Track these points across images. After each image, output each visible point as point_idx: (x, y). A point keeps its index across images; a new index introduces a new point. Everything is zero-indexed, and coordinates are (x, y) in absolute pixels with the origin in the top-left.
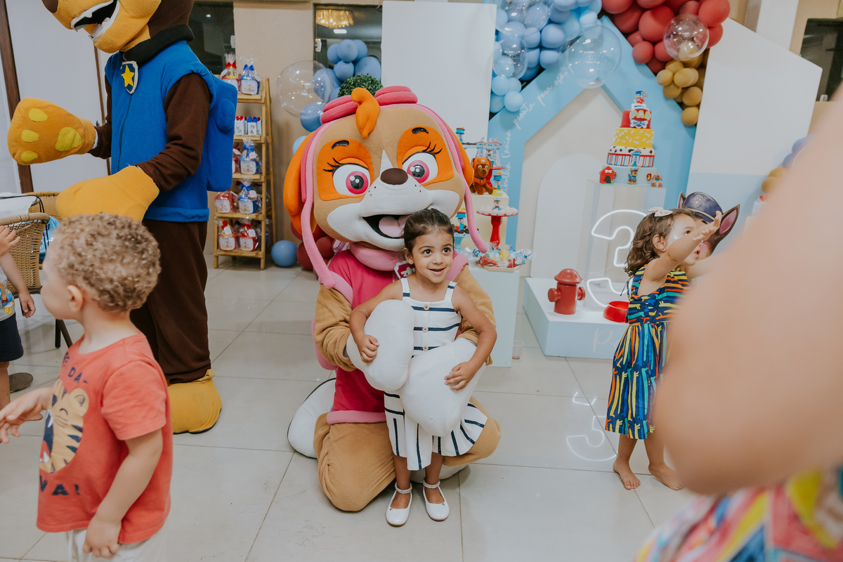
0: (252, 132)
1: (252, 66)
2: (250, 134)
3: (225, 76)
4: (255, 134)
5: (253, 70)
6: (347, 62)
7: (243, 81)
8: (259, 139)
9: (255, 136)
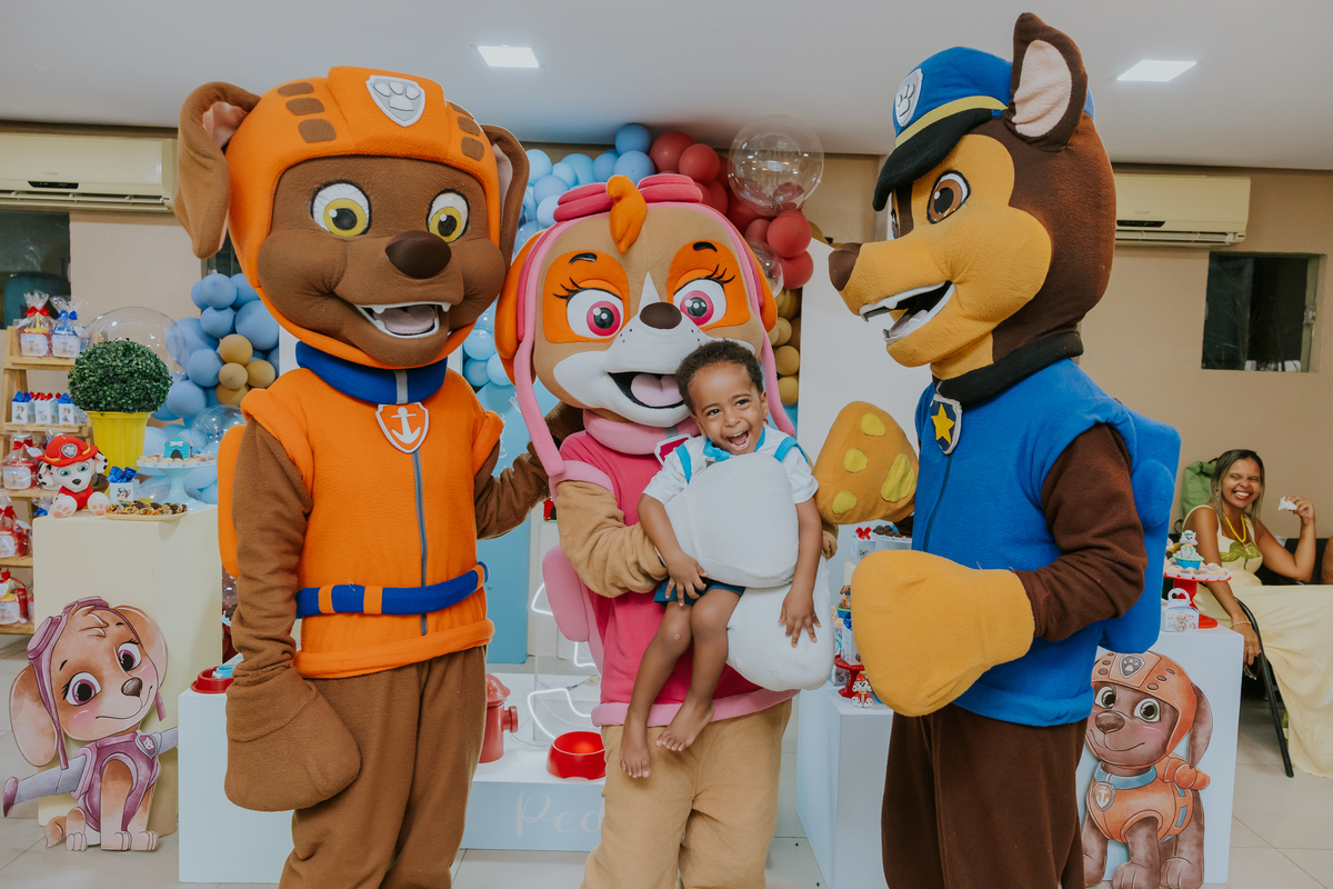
0: (66, 419)
1: (73, 313)
2: (62, 422)
3: (25, 327)
4: (72, 422)
5: (75, 318)
6: (219, 309)
7: (54, 337)
8: (77, 430)
9: (69, 427)
